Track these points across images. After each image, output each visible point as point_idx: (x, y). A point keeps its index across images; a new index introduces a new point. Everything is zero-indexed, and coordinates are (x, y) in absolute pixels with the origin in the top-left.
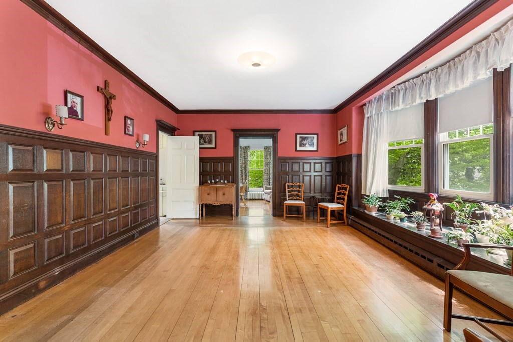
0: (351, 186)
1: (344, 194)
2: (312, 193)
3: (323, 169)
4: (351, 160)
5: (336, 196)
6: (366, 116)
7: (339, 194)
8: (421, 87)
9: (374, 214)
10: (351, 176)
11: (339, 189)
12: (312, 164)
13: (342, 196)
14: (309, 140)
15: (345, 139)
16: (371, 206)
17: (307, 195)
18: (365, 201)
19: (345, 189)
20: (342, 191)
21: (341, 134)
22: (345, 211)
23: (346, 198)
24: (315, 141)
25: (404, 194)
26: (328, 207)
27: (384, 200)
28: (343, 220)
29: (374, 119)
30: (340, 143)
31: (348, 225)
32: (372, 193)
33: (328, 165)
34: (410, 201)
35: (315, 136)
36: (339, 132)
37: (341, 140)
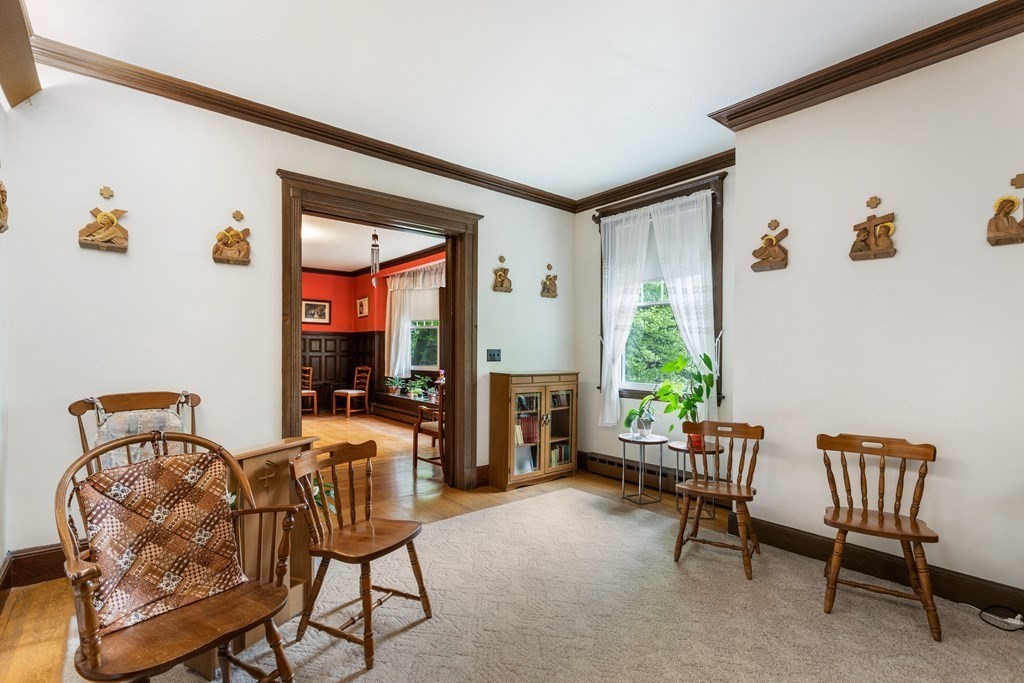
0: (373, 369)
1: (366, 378)
2: (323, 379)
3: (338, 348)
4: (374, 338)
5: (356, 381)
6: (390, 290)
7: (358, 378)
8: (436, 274)
9: (397, 394)
10: (373, 356)
11: (360, 372)
12: (323, 341)
13: (363, 381)
14: (319, 309)
15: (366, 311)
16: (394, 387)
17: (316, 383)
18: (388, 384)
19: (367, 372)
20: (364, 375)
21: (361, 305)
22: (367, 398)
23: (368, 382)
24: (327, 311)
25: (424, 374)
26: (347, 394)
27: (407, 380)
28: (364, 407)
29: (397, 294)
30: (359, 315)
31: (370, 413)
32: (396, 374)
33: (343, 343)
34: (428, 379)
35: (327, 305)
36: (358, 302)
37: (361, 313)
